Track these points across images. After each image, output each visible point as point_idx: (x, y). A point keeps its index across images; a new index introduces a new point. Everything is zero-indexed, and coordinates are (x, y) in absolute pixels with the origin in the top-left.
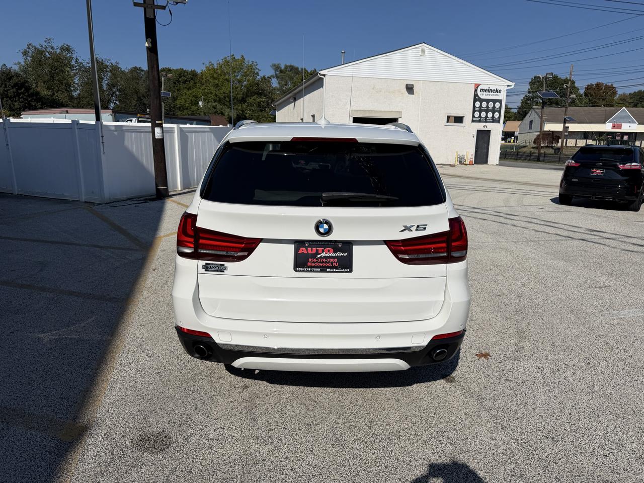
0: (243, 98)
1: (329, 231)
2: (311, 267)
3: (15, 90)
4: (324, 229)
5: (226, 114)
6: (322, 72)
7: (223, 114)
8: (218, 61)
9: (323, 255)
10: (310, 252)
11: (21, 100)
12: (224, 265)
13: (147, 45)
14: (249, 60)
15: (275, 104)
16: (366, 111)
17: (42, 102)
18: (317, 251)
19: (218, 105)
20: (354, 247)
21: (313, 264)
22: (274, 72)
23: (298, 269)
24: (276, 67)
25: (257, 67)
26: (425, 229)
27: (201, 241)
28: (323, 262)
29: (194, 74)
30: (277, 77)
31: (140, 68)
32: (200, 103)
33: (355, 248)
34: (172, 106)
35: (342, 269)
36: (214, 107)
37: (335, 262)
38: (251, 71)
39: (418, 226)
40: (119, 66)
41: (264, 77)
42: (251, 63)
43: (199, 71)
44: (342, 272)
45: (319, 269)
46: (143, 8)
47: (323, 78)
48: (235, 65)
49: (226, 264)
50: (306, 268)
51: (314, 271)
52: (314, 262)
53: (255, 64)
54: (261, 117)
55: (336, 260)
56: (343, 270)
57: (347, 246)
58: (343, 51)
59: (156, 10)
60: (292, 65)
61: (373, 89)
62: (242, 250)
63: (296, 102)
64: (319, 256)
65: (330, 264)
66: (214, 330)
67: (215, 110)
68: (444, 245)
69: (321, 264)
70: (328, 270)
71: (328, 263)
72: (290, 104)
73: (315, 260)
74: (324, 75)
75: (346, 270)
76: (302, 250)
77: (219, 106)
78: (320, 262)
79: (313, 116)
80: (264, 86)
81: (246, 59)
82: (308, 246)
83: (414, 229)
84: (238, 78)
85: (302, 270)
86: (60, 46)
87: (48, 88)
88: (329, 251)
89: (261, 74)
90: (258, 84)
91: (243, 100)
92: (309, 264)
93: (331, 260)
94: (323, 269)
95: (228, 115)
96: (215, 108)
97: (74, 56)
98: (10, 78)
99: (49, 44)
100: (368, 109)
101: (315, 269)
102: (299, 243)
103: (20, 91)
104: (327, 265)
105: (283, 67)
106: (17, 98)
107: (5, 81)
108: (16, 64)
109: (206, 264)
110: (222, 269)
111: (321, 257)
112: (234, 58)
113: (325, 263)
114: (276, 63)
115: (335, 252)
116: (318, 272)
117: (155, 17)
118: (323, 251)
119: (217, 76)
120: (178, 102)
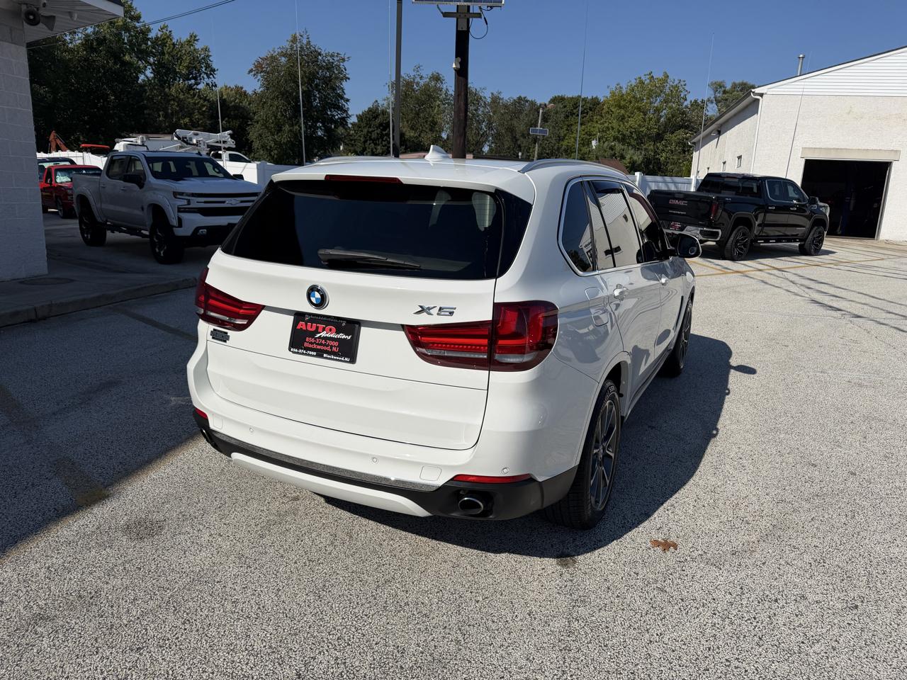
0: (658, 134)
1: (322, 303)
2: (307, 349)
3: (379, 131)
4: (317, 299)
5: (628, 157)
6: (757, 90)
7: (623, 157)
8: (630, 81)
9: (323, 334)
10: (309, 329)
11: (384, 143)
12: (226, 333)
13: (454, 66)
14: (674, 78)
15: (693, 141)
16: (831, 149)
17: (406, 145)
18: (317, 328)
19: (617, 145)
20: (362, 328)
21: (310, 346)
22: (712, 92)
23: (292, 350)
24: (718, 86)
25: (686, 88)
26: (451, 313)
27: (211, 301)
28: (321, 344)
29: (595, 103)
30: (718, 101)
31: (525, 98)
32: (594, 143)
33: (364, 331)
34: (555, 148)
35: (341, 356)
36: (612, 148)
37: (335, 346)
38: (676, 94)
39: (440, 309)
40: (501, 97)
41: (696, 101)
42: (676, 82)
43: (602, 99)
44: (341, 361)
45: (315, 353)
46: (455, 19)
47: (758, 100)
48: (653, 88)
49: (230, 333)
50: (302, 349)
51: (309, 355)
52: (311, 343)
53: (682, 83)
54: (681, 161)
55: (336, 344)
56: (343, 359)
57: (352, 326)
58: (801, 56)
59: (471, 19)
60: (745, 81)
61: (849, 113)
62: (243, 317)
63: (721, 137)
64: (318, 335)
65: (328, 349)
66: (211, 412)
67: (613, 152)
68: (485, 342)
69: (319, 347)
70: (325, 355)
71: (327, 346)
72: (712, 140)
73: (313, 340)
74: (761, 95)
75: (346, 359)
76: (302, 325)
77: (619, 146)
78: (318, 344)
79: (740, 157)
80: (693, 115)
81: (671, 77)
82: (309, 321)
83: (435, 311)
84: (656, 105)
85: (296, 351)
86: (430, 75)
87: (412, 128)
88: (330, 330)
89: (691, 98)
90: (684, 113)
91: (659, 137)
92: (306, 345)
93: (331, 343)
94: (320, 354)
95: (631, 158)
96: (612, 150)
97: (444, 86)
98: (376, 117)
99: (418, 73)
100: (834, 147)
101: (311, 353)
102: (299, 316)
103: (384, 133)
104: (325, 348)
105: (728, 87)
106: (380, 140)
107: (370, 120)
108: (384, 100)
109: (214, 330)
110: (223, 338)
111: (320, 337)
112: (652, 77)
113: (324, 345)
114: (719, 80)
115: (337, 333)
116: (313, 356)
117: (468, 28)
118: (324, 330)
119: (625, 103)
120: (565, 143)
